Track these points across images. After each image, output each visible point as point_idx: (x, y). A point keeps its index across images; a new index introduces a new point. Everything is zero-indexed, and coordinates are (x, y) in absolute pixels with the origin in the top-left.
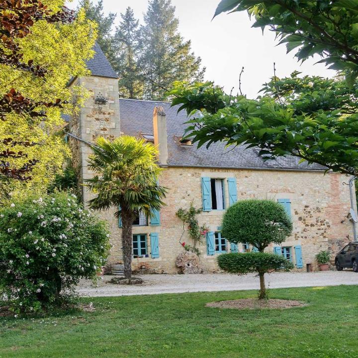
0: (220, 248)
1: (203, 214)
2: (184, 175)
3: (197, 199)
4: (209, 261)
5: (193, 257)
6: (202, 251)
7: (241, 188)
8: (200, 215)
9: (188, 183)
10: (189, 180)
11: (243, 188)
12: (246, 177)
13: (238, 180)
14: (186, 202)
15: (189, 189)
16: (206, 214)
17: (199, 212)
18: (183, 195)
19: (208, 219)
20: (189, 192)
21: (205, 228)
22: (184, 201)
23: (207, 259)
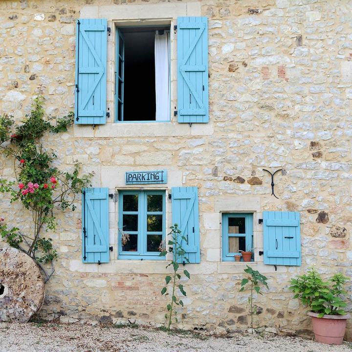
0: (142, 242)
1: (76, 132)
2: (23, 18)
3: (61, 89)
4: (89, 283)
5: (20, 265)
6: (64, 250)
7: (227, 49)
8: (65, 136)
9: (33, 42)
10: (37, 32)
11: (236, 49)
12: (253, 12)
13: (219, 24)
14: (21, 97)
15: (35, 58)
16: (88, 132)
17: (63, 127)
18: (13, 77)
19: (93, 149)
20: (36, 68)
21: (80, 177)
22: (16, 96)
23: (84, 275)
